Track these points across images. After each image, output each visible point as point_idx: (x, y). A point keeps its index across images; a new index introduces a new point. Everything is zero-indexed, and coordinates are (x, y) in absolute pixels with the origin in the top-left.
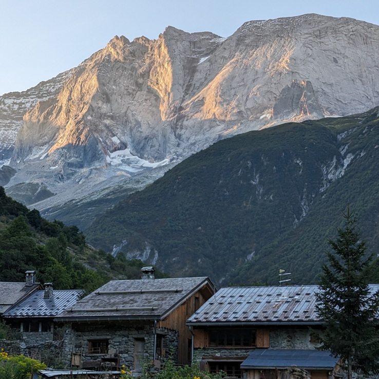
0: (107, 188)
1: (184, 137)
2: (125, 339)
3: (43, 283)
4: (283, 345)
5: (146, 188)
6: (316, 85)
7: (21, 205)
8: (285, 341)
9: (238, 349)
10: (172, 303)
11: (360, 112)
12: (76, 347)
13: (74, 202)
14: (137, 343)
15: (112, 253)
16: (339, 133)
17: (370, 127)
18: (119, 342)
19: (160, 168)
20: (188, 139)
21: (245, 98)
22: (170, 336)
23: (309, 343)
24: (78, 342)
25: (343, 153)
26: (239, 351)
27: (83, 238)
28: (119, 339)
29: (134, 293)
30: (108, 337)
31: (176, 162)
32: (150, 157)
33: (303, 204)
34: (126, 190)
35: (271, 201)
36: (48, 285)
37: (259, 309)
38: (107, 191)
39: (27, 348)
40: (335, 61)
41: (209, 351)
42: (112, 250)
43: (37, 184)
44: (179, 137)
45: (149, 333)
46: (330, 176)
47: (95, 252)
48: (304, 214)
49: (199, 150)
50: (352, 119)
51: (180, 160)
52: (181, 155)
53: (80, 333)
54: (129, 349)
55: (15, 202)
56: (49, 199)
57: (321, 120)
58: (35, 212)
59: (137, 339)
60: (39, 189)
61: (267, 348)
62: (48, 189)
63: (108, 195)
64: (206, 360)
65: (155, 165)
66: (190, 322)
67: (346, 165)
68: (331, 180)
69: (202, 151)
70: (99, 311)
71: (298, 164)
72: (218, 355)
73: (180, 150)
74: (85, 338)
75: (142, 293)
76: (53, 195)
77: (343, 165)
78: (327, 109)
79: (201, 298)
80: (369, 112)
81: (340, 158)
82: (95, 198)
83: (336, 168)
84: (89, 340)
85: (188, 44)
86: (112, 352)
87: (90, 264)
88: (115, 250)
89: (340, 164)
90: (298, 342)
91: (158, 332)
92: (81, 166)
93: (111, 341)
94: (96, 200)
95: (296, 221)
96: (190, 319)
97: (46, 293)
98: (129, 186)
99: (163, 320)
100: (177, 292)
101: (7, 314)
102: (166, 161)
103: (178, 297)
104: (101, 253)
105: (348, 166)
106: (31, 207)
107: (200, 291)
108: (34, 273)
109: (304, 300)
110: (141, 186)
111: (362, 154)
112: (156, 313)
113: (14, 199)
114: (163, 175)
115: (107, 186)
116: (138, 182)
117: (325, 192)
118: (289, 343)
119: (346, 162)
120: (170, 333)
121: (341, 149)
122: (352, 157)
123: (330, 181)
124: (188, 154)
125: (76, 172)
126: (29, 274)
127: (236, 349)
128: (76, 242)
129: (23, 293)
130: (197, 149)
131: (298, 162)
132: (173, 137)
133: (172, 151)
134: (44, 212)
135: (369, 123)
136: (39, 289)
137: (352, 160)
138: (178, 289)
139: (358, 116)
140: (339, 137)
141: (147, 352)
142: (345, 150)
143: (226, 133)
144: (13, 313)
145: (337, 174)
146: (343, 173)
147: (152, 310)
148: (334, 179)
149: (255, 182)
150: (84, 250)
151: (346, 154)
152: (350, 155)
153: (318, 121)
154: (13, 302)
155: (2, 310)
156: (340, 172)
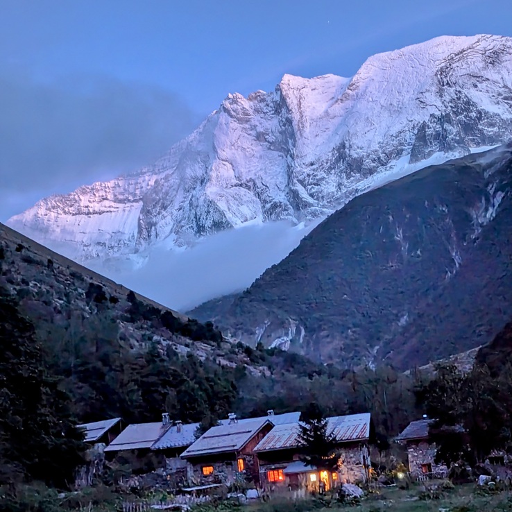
2: (221, 464)
3: (175, 421)
10: (245, 440)
12: (194, 471)
16: (486, 171)
25: (491, 192)
29: (225, 435)
33: (454, 254)
35: (418, 256)
36: (179, 423)
41: (268, 466)
46: (481, 220)
48: (457, 265)
66: (255, 451)
67: (497, 205)
68: (483, 223)
70: (205, 450)
71: (444, 211)
72: (273, 467)
75: (229, 434)
77: (493, 206)
81: (489, 198)
83: (487, 210)
89: (489, 204)
95: (449, 274)
97: (178, 428)
100: (248, 432)
101: (153, 448)
103: (249, 435)
105: (499, 206)
107: (263, 428)
108: (168, 415)
119: (497, 201)
120: (248, 457)
121: (489, 188)
122: (502, 195)
123: (481, 225)
126: (165, 416)
129: (163, 431)
131: (444, 209)
136: (172, 426)
137: (503, 199)
138: (250, 430)
140: (486, 175)
141: (234, 470)
142: (493, 189)
144: (156, 446)
145: (488, 215)
146: (494, 215)
147: (234, 446)
148: (485, 224)
149: (399, 237)
150: (222, 344)
151: (495, 192)
152: (499, 193)
153: (462, 159)
154: (156, 438)
155: (149, 445)
156: (491, 213)
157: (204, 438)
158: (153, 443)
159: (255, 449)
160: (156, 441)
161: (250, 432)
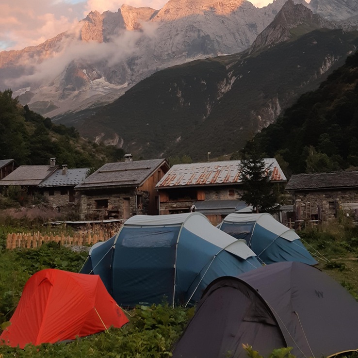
0: (91, 103)
1: (136, 70)
2: (117, 199)
3: (61, 165)
4: (213, 198)
5: (115, 102)
6: (212, 36)
7: (39, 115)
8: (214, 195)
9: (187, 201)
10: (145, 176)
11: (239, 52)
12: (88, 205)
13: (71, 111)
14: (125, 201)
15: (96, 142)
16: (227, 65)
17: (245, 60)
18: (114, 201)
19: (122, 89)
20: (138, 71)
21: (171, 45)
22: (145, 195)
23: (228, 196)
24: (89, 202)
25: (230, 76)
26: (187, 203)
27: (78, 133)
28: (115, 199)
29: (122, 171)
30: (108, 198)
31: (132, 86)
32: (116, 82)
33: (208, 107)
34: (102, 103)
35: (189, 106)
36: (65, 166)
37: (197, 177)
38: (91, 104)
39: (58, 207)
40: (223, 22)
41: (170, 204)
42: (95, 140)
43: (47, 102)
44: (132, 70)
45: (132, 195)
46: (223, 91)
47: (86, 142)
48: (209, 113)
49: (145, 78)
50: (234, 56)
51: (134, 85)
52: (134, 81)
53: (90, 197)
54: (121, 205)
55: (35, 113)
56: (55, 110)
57: (217, 57)
58: (48, 119)
59: (125, 199)
60: (49, 105)
61: (204, 200)
62: (55, 104)
63: (91, 106)
64: (168, 209)
65: (119, 87)
66: (158, 187)
69: (147, 78)
70: (101, 183)
71: (204, 84)
72: (175, 206)
73: (134, 78)
74: (93, 199)
75: (126, 170)
76: (57, 107)
77: (230, 84)
78: (220, 51)
79: (161, 172)
80: (244, 52)
81: (228, 80)
82: (83, 108)
83: (226, 85)
84: (95, 201)
85: (136, 14)
86: (110, 207)
87: (84, 149)
88: (97, 140)
89: (228, 83)
90: (222, 195)
91: (138, 194)
92: (74, 90)
93: (109, 201)
94: (84, 110)
95: (204, 117)
96: (157, 185)
97: (63, 171)
98: (104, 100)
99: (141, 186)
100: (148, 169)
101: (40, 185)
102: (126, 85)
103: (148, 172)
104: (90, 142)
105: (233, 84)
106: (45, 116)
107: (161, 167)
108: (55, 159)
109: (224, 170)
110: (111, 101)
111: (241, 77)
112: (136, 182)
113: (35, 111)
114: (124, 93)
115: (91, 101)
116: (109, 98)
117: (220, 100)
118: (217, 197)
119: (232, 81)
120: (145, 194)
121: (228, 74)
123: (223, 93)
124: (138, 80)
125: (71, 93)
126: (53, 160)
127: (185, 202)
128: (74, 136)
129: (49, 172)
130: (144, 77)
131: (204, 82)
132: (129, 71)
133: (129, 79)
134: (53, 118)
135: (244, 59)
136: (58, 169)
137: (235, 80)
138: (149, 167)
139: (237, 54)
140: (227, 67)
141: (131, 206)
142: (231, 75)
143: (160, 67)
144: (44, 184)
145: (227, 89)
146: (230, 88)
147: (134, 180)
148: (225, 92)
149: (179, 95)
150: (79, 141)
151: (232, 77)
152: (234, 77)
153: (215, 58)
154: (43, 178)
155: (37, 183)
156: (229, 87)
157: (100, 172)
158: (41, 181)
159: (158, 185)
160: (44, 180)
161: (150, 168)
